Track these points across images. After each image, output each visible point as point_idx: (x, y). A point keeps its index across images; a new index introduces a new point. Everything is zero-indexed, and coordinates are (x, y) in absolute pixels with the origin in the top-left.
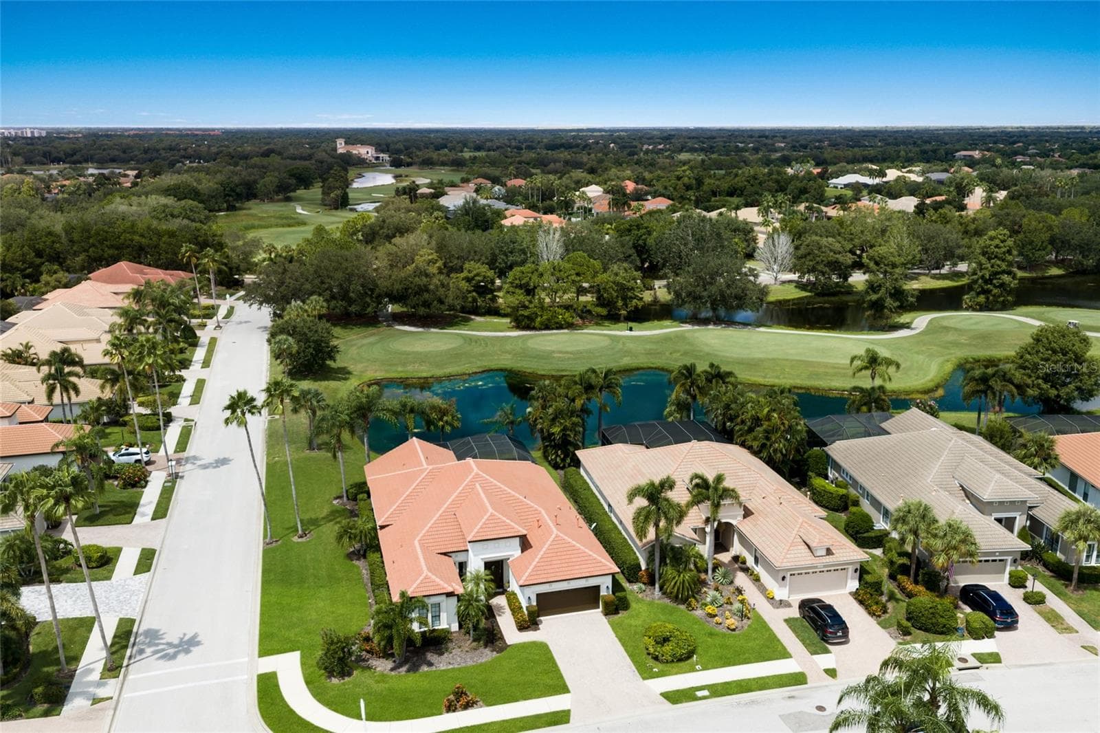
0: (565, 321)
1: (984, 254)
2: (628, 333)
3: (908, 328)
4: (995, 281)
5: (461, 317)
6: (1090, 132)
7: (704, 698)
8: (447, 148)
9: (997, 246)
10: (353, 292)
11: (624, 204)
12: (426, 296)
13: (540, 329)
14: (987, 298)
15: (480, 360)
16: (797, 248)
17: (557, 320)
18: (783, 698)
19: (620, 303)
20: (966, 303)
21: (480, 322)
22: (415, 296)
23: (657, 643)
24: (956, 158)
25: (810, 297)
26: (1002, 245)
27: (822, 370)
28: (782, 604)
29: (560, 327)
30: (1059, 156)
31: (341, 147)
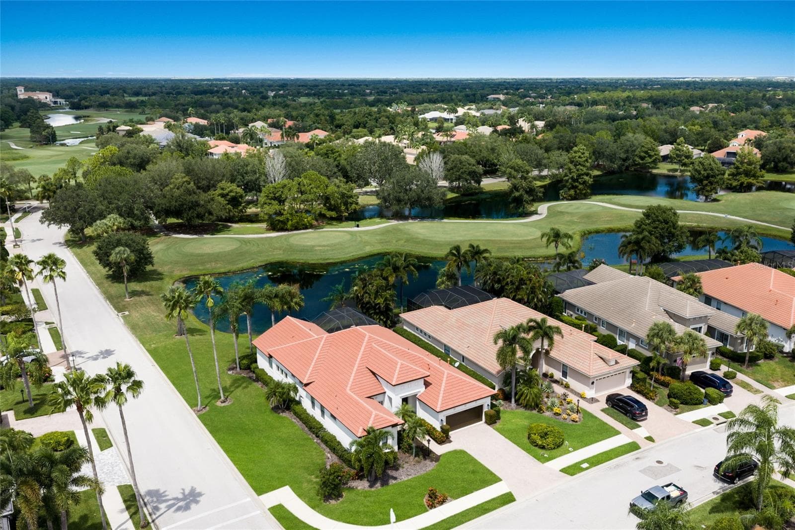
0: (309, 223)
1: (572, 162)
2: (356, 229)
3: (537, 214)
4: (580, 180)
5: (221, 224)
6: (557, 82)
7: (587, 469)
8: (109, 94)
9: (580, 157)
10: (137, 210)
11: (294, 135)
12: (200, 210)
13: (292, 230)
14: (576, 192)
15: (260, 256)
16: (445, 163)
17: (303, 223)
18: (633, 460)
19: (343, 208)
20: (562, 196)
21: (237, 228)
22: (189, 210)
23: (541, 437)
24: (489, 99)
25: (459, 196)
26: (582, 156)
27: (504, 245)
28: (593, 400)
29: (306, 228)
30: (551, 98)
31: (22, 94)
